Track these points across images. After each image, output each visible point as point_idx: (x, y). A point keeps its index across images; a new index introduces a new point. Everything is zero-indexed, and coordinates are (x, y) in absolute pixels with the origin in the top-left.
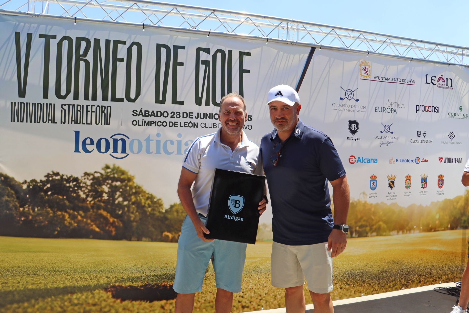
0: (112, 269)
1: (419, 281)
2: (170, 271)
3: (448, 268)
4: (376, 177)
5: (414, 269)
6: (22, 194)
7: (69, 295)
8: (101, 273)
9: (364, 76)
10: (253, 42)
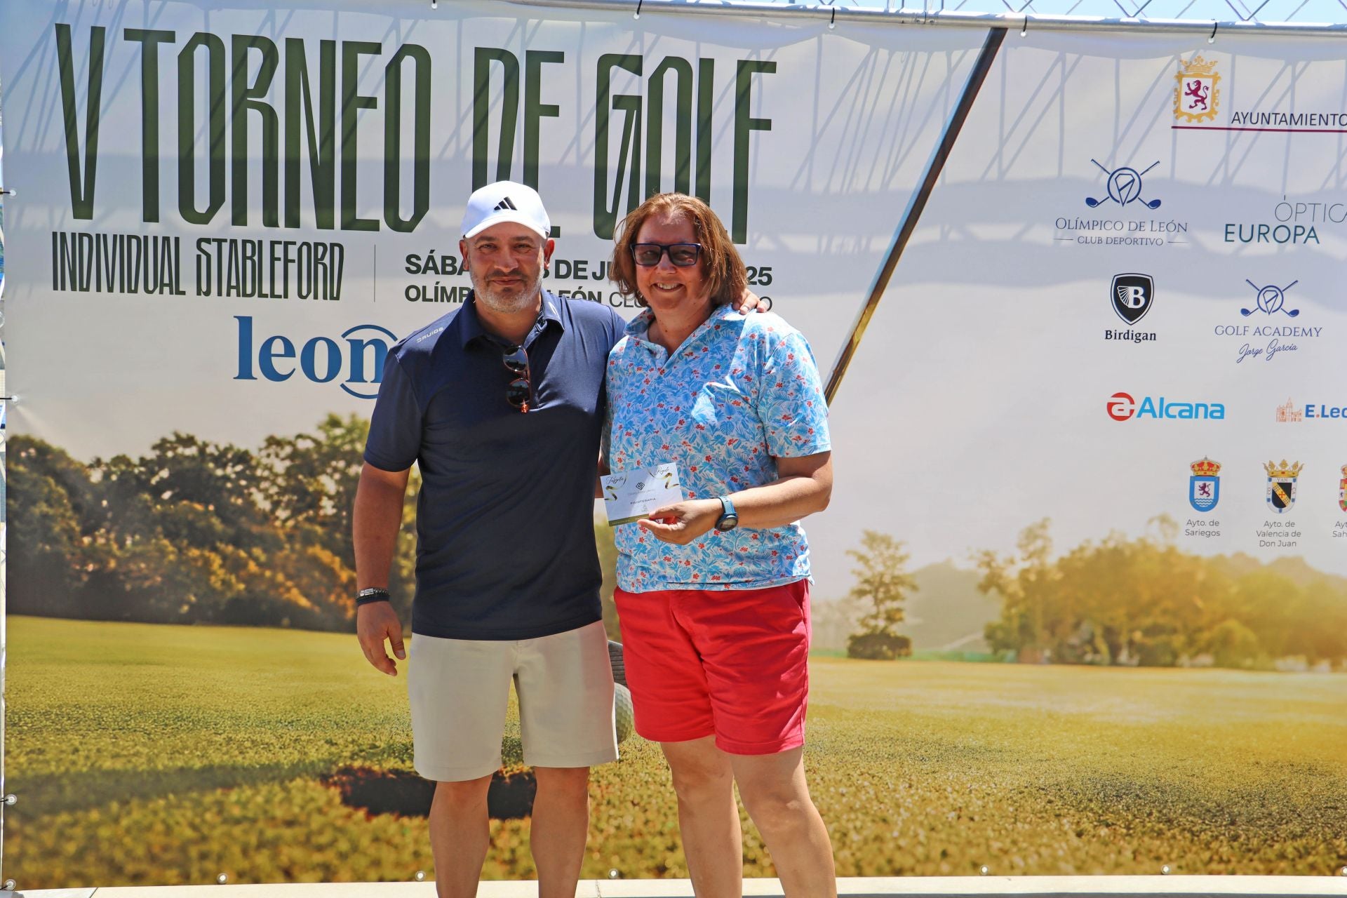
0: (344, 718)
2: (515, 732)
4: (1218, 467)
6: (88, 497)
7: (219, 792)
8: (311, 728)
10: (787, 26)
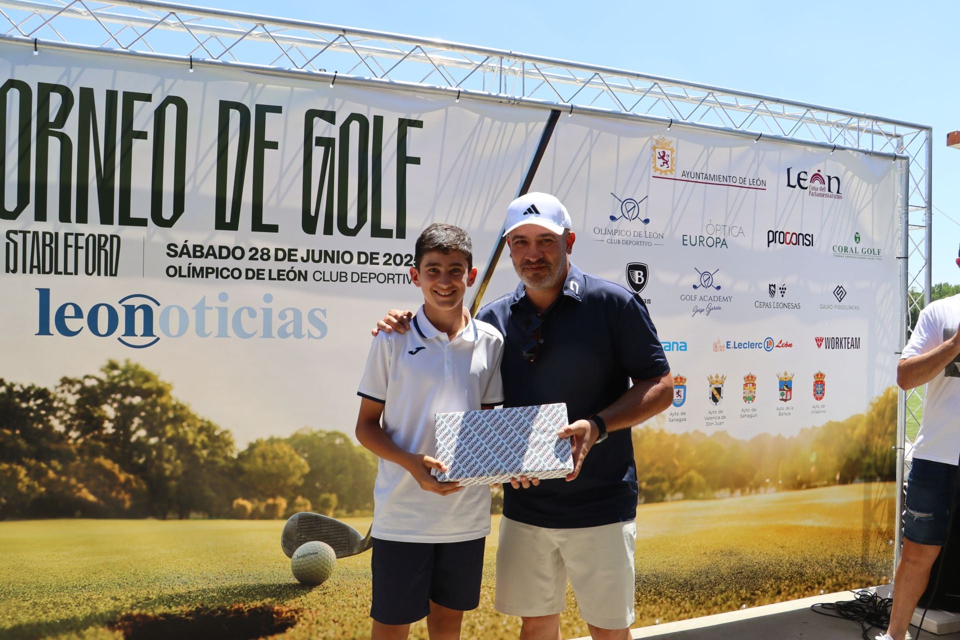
0: (125, 580)
1: (776, 591)
2: (250, 580)
3: (838, 563)
4: (685, 380)
5: (767, 567)
8: (99, 589)
9: (662, 172)
10: (428, 99)
